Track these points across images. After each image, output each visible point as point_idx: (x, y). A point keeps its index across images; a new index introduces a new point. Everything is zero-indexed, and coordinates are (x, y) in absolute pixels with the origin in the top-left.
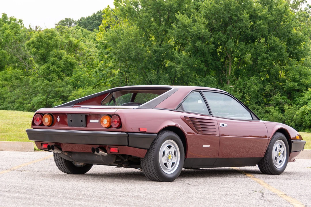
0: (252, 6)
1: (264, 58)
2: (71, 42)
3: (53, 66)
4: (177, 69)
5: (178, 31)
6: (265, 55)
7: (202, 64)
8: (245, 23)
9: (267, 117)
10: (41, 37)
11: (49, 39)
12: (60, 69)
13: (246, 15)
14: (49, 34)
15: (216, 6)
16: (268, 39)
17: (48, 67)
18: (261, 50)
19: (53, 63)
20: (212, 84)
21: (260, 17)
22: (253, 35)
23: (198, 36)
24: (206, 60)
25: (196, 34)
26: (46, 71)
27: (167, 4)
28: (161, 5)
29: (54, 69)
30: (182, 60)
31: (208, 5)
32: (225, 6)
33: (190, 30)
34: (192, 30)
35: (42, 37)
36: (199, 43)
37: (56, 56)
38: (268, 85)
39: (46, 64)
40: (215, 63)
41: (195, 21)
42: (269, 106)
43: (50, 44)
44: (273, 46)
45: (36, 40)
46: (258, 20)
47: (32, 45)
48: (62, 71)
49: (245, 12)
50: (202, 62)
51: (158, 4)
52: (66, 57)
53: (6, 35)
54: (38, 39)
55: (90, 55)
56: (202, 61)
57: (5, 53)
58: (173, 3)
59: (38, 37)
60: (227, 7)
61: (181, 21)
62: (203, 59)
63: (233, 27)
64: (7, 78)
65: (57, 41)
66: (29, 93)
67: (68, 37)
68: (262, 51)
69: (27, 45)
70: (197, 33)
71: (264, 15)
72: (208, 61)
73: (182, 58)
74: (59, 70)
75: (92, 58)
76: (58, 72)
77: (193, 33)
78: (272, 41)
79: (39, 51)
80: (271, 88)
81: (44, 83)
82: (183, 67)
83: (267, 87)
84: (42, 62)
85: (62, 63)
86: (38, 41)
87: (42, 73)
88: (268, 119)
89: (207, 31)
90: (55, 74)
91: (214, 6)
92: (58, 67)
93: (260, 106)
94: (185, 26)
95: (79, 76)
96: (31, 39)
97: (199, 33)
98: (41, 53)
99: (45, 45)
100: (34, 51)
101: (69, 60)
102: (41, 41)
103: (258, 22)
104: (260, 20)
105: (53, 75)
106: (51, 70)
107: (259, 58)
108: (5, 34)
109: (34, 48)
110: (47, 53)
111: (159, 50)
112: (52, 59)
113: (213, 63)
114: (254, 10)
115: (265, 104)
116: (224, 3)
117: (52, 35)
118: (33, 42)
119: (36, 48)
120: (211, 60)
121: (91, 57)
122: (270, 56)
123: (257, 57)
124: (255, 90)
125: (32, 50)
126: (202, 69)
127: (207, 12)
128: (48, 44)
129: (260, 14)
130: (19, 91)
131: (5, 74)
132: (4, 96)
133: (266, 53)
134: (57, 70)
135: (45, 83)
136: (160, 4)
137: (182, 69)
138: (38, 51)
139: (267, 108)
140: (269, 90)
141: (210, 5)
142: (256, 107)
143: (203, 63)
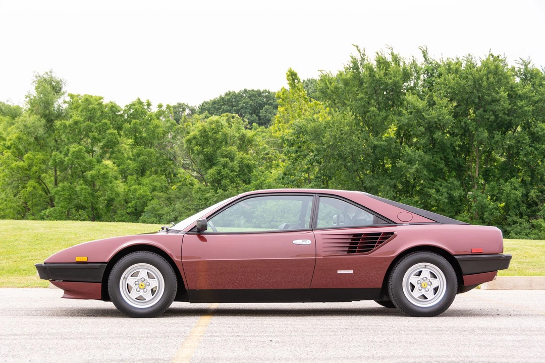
0: (508, 82)
1: (528, 152)
2: (244, 136)
3: (226, 169)
4: (410, 170)
5: (409, 119)
6: (529, 149)
7: (442, 163)
8: (502, 105)
9: (535, 234)
10: (205, 131)
11: (215, 133)
12: (235, 174)
13: (504, 94)
14: (213, 126)
15: (460, 83)
16: (531, 126)
17: (218, 170)
18: (524, 141)
19: (225, 166)
20: (457, 190)
21: (520, 96)
22: (512, 121)
23: (437, 124)
24: (445, 157)
25: (435, 121)
26: (216, 177)
27: (391, 81)
28: (382, 83)
29: (227, 173)
30: (417, 158)
31: (450, 82)
32: (475, 82)
33: (427, 116)
34: (429, 115)
35: (207, 130)
36: (438, 134)
37: (226, 156)
38: (534, 190)
39: (215, 168)
40: (457, 161)
41: (432, 104)
42: (536, 218)
43: (218, 139)
44: (540, 135)
45: (199, 135)
46: (519, 101)
47: (194, 142)
48: (238, 176)
49: (502, 89)
50: (441, 160)
51: (377, 81)
52: (241, 158)
53: (153, 127)
54: (202, 133)
55: (267, 154)
56: (441, 158)
57: (151, 153)
58: (398, 80)
59: (201, 130)
60: (477, 83)
61: (412, 104)
62: (442, 155)
63: (485, 111)
64: (156, 186)
65: (225, 135)
66: (194, 207)
67: (239, 129)
68: (525, 143)
69: (187, 142)
70: (437, 120)
71: (526, 93)
72: (448, 159)
73: (417, 156)
74: (233, 174)
75: (271, 158)
76: (233, 178)
77: (431, 119)
78: (539, 129)
79: (205, 150)
80: (537, 194)
81: (218, 193)
82: (419, 168)
83: (532, 191)
84: (207, 165)
85: (236, 165)
86: (202, 136)
87: (211, 179)
88: (536, 236)
89: (451, 117)
90: (228, 180)
91: (458, 83)
92: (232, 171)
93: (523, 220)
94: (418, 111)
95: (261, 183)
96: (192, 134)
97: (439, 120)
98: (207, 153)
99: (211, 141)
100: (197, 150)
101: (246, 162)
102: (206, 136)
103: (520, 103)
104: (521, 100)
105: (226, 181)
106: (224, 174)
107: (522, 153)
108: (151, 127)
109: (197, 145)
110: (215, 151)
111: (381, 145)
112: (223, 160)
113: (455, 161)
114: (512, 87)
115: (529, 216)
116: (472, 78)
117: (218, 126)
118: (195, 138)
119: (200, 145)
120: (453, 157)
121: (270, 155)
122: (536, 149)
123: (518, 151)
124: (517, 196)
125: (195, 148)
126: (441, 169)
127: (449, 91)
128: (215, 140)
129: (520, 92)
130: (180, 206)
131: (153, 181)
132: (160, 212)
133: (530, 146)
134: (231, 174)
135: (220, 193)
136: (380, 81)
137: (417, 171)
138: (203, 149)
139: (534, 221)
140: (535, 197)
141: (452, 81)
142: (518, 220)
143: (443, 161)
